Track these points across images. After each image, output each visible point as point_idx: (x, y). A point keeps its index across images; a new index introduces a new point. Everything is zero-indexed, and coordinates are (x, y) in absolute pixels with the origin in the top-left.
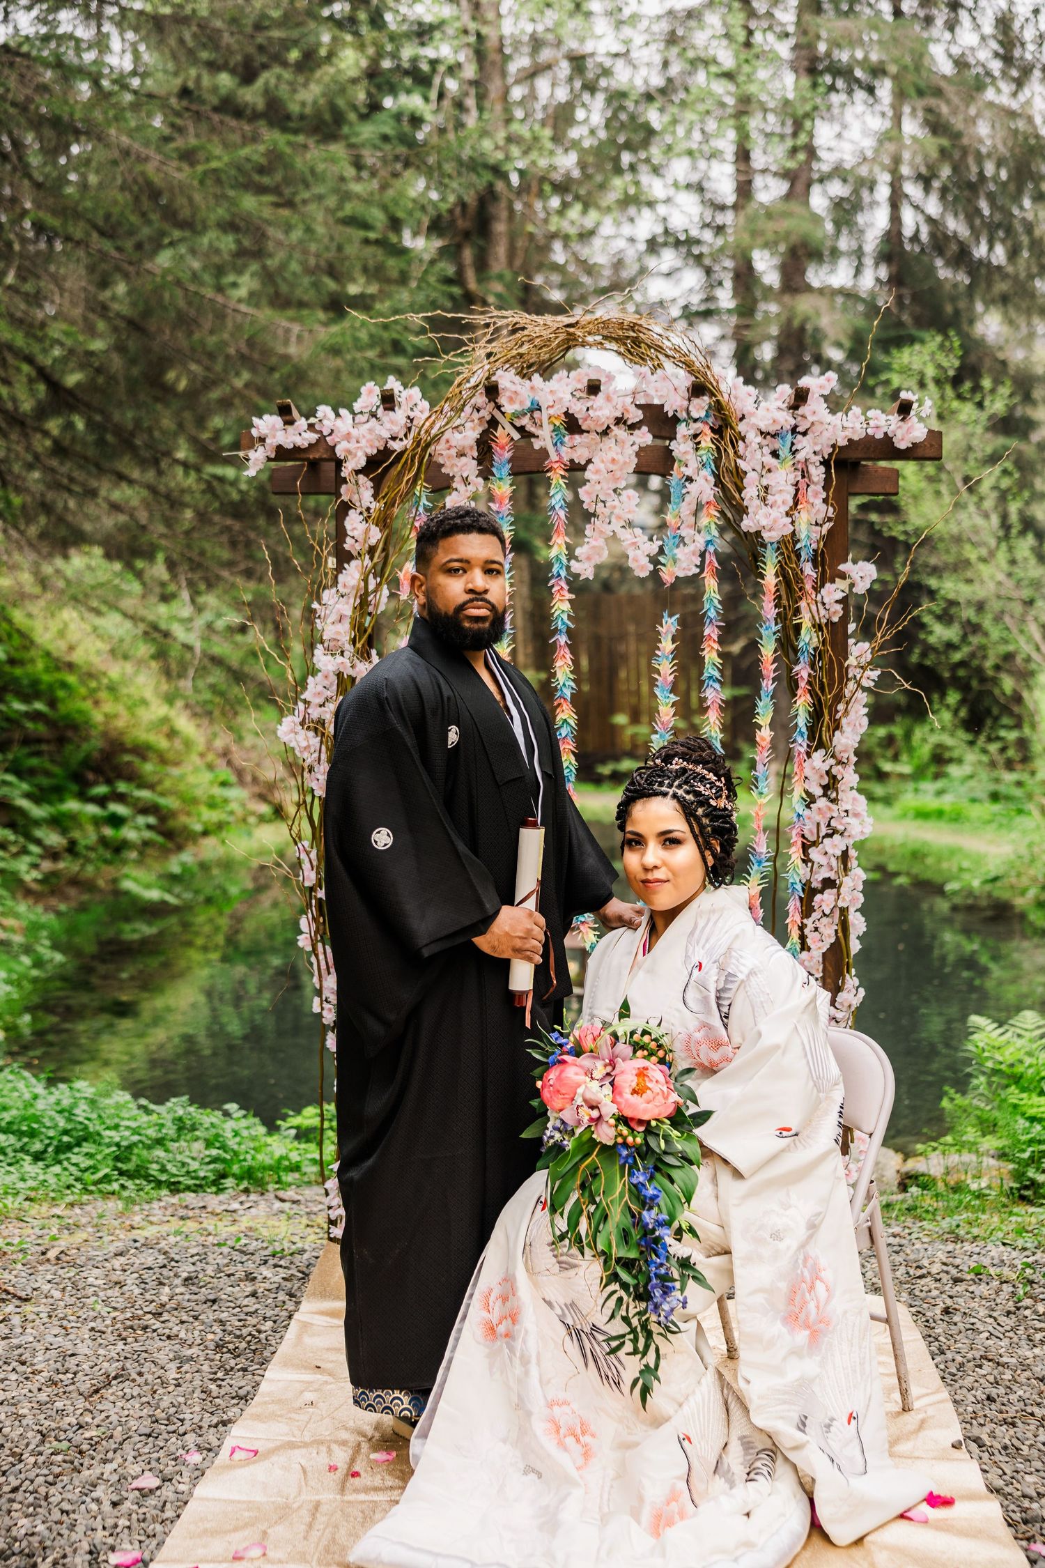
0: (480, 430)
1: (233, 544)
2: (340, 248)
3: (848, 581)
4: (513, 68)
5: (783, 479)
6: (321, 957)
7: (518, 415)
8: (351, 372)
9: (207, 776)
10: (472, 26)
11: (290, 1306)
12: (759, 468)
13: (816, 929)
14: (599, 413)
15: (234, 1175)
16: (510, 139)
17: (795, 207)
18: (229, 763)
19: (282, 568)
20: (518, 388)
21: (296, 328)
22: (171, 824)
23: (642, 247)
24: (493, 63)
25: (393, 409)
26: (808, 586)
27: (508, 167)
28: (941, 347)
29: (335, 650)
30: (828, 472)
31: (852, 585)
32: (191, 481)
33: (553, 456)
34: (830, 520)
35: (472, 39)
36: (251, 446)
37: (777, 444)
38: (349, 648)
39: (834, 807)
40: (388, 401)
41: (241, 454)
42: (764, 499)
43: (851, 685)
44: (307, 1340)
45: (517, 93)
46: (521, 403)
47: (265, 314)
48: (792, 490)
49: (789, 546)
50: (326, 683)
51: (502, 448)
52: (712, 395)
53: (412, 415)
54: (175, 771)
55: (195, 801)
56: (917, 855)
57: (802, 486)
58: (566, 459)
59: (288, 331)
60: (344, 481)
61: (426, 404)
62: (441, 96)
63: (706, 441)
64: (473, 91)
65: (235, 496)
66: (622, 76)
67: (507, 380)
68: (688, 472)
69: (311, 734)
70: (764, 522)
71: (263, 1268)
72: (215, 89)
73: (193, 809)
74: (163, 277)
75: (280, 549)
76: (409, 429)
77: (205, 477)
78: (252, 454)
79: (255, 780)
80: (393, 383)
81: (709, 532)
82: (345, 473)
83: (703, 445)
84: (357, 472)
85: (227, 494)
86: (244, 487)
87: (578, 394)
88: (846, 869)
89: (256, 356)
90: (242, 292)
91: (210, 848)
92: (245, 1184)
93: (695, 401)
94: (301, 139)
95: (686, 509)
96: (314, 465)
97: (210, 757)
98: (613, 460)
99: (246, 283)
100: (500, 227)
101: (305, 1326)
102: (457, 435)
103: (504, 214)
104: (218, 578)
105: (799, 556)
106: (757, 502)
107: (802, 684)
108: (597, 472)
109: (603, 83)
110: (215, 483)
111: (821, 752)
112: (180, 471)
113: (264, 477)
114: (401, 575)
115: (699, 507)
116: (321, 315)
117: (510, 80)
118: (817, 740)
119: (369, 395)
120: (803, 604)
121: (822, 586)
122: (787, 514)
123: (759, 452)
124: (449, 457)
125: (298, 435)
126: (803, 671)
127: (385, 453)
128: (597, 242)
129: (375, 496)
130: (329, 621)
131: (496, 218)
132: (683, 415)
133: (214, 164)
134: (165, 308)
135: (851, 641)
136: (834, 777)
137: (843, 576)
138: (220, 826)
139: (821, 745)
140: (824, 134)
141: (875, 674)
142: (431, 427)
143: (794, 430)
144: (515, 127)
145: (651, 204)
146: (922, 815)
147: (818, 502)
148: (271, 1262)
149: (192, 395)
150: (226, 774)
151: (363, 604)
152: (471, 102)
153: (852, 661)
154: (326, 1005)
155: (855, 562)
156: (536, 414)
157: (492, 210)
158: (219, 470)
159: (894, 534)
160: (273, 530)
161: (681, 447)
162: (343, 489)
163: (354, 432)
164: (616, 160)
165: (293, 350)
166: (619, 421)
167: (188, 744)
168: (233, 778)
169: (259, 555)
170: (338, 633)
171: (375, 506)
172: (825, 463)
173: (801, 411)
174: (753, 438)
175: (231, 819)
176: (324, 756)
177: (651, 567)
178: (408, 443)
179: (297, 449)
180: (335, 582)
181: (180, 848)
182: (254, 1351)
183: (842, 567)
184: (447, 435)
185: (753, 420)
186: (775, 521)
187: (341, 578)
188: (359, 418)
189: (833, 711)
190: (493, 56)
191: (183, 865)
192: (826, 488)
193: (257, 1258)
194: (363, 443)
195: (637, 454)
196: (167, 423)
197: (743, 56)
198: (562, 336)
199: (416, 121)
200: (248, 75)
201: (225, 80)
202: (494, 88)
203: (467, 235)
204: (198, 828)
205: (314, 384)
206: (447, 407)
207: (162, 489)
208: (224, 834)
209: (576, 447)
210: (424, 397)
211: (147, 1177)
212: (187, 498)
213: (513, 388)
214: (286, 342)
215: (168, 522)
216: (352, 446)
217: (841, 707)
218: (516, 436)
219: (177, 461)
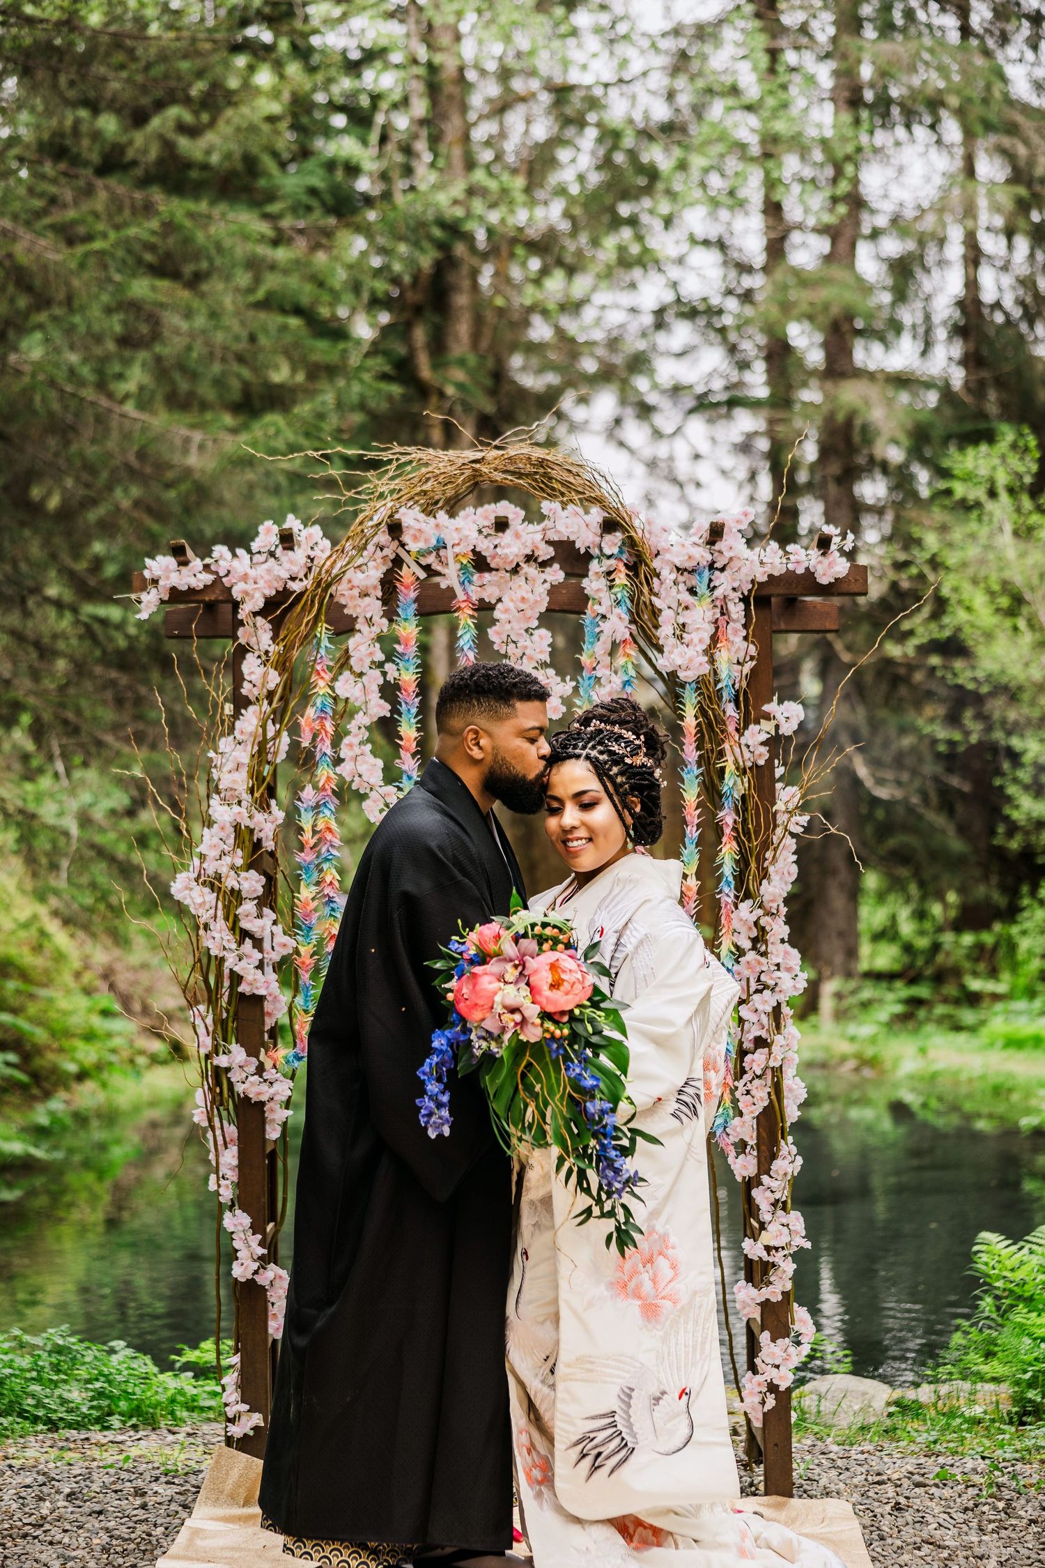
0: (384, 569)
1: (119, 702)
2: (252, 338)
3: (773, 723)
4: (477, 101)
5: (700, 617)
6: (218, 1132)
7: (422, 553)
8: (266, 489)
9: (82, 1002)
10: (422, 53)
11: (183, 1514)
12: (674, 606)
13: (748, 1092)
14: (507, 551)
15: (121, 1414)
16: (471, 192)
17: (837, 272)
18: (112, 987)
19: (181, 730)
20: (423, 526)
21: (197, 436)
22: (38, 1062)
23: (648, 320)
24: (451, 97)
25: (292, 549)
26: (731, 728)
27: (470, 226)
28: (1014, 446)
29: (232, 800)
30: (747, 610)
31: (777, 727)
32: (66, 623)
33: (461, 596)
34: (752, 658)
35: (421, 71)
36: (143, 588)
37: (694, 580)
38: (246, 797)
39: (763, 960)
40: (287, 540)
41: (133, 596)
42: (680, 638)
43: (779, 831)
44: (199, 1542)
45: (480, 133)
46: (426, 541)
47: (160, 420)
48: (711, 629)
49: (707, 687)
50: (222, 835)
51: (407, 587)
52: (625, 530)
53: (312, 554)
54: (43, 992)
55: (67, 1034)
56: (999, 1091)
57: (722, 623)
58: (474, 598)
59: (187, 441)
60: (241, 623)
61: (327, 543)
62: (384, 139)
63: (621, 578)
64: (424, 133)
65: (122, 643)
66: (617, 110)
67: (411, 517)
68: (601, 610)
69: (207, 890)
70: (679, 662)
71: (153, 1485)
72: (96, 135)
73: (66, 1043)
74: (34, 375)
75: (178, 708)
76: (310, 569)
77: (84, 618)
78: (144, 597)
79: (146, 1010)
80: (292, 522)
81: (626, 672)
82: (242, 615)
83: (617, 582)
84: (255, 614)
85: (111, 639)
86: (132, 630)
87: (485, 531)
88: (778, 1027)
89: (148, 470)
90: (130, 386)
91: (87, 1096)
92: (134, 1421)
93: (608, 537)
94: (203, 206)
95: (601, 648)
96: (211, 607)
97: (87, 977)
98: (523, 599)
99: (136, 377)
100: (461, 300)
101: (196, 1532)
102: (360, 575)
103: (466, 284)
104: (100, 744)
105: (720, 698)
106: (673, 641)
107: (727, 831)
108: (507, 611)
109: (592, 117)
110: (96, 627)
111: (749, 902)
112: (52, 612)
113: (159, 619)
114: (302, 721)
115: (615, 646)
116: (228, 419)
117: (472, 116)
118: (745, 892)
119: (267, 535)
120: (726, 746)
121: (746, 727)
122: (706, 652)
123: (674, 589)
124: (352, 598)
125: (193, 576)
126: (728, 817)
127: (284, 593)
128: (589, 313)
129: (274, 639)
130: (225, 769)
131: (456, 288)
132: (595, 552)
133: (98, 245)
134: (34, 413)
135: (779, 785)
136: (763, 929)
137: (768, 717)
138: (100, 1067)
139: (748, 895)
140: (873, 180)
141: (804, 819)
142: (332, 566)
143: (711, 566)
144: (479, 176)
145: (658, 265)
146: (1014, 1043)
147: (738, 640)
148: (163, 1479)
149: (66, 514)
150: (106, 1000)
151: (262, 751)
152: (421, 146)
153: (780, 806)
154: (222, 1182)
155: (780, 702)
156: (442, 552)
157: (451, 278)
158: (102, 611)
159: (960, 681)
160: (169, 685)
161: (593, 584)
162: (240, 632)
163: (252, 573)
164: (612, 211)
165: (193, 460)
166: (530, 558)
167: (60, 957)
168: (117, 1007)
169: (152, 715)
170: (234, 781)
171: (273, 649)
172: (745, 600)
173: (718, 546)
174: (668, 575)
175: (113, 1058)
176: (220, 913)
177: (564, 709)
178: (308, 583)
179: (191, 591)
180: (232, 729)
181: (47, 1095)
182: (144, 1552)
183: (766, 708)
184: (349, 575)
185: (668, 556)
186: (691, 660)
187: (238, 724)
188: (257, 558)
189: (760, 859)
190: (449, 89)
191: (52, 1114)
192: (745, 626)
193: (147, 1476)
194: (261, 583)
195: (550, 593)
196: (35, 550)
197: (767, 87)
198: (468, 473)
199: (353, 170)
200: (139, 118)
201: (109, 124)
202: (452, 128)
203: (418, 310)
204: (72, 1068)
205: (220, 503)
206: (348, 546)
207: (30, 634)
208: (105, 1075)
209: (486, 587)
210: (325, 535)
211: (22, 1414)
212: (61, 645)
213: (417, 526)
214: (185, 451)
215: (35, 675)
216: (249, 587)
217: (769, 855)
218: (422, 575)
219: (48, 600)
